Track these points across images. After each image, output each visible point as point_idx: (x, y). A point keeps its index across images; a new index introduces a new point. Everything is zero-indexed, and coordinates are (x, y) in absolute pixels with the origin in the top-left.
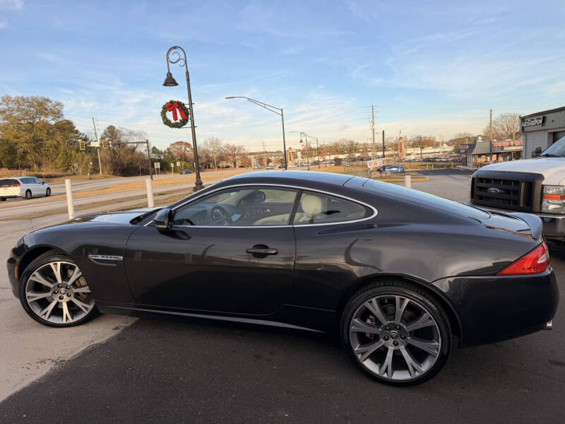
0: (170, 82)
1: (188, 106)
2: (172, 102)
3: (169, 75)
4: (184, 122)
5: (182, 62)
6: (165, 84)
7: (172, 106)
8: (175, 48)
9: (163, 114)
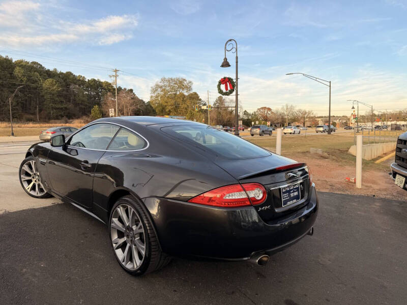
0: (226, 64)
1: (235, 81)
2: (225, 78)
3: (226, 59)
4: (231, 92)
5: (234, 50)
6: (222, 66)
7: (225, 81)
8: (230, 40)
9: (219, 86)
